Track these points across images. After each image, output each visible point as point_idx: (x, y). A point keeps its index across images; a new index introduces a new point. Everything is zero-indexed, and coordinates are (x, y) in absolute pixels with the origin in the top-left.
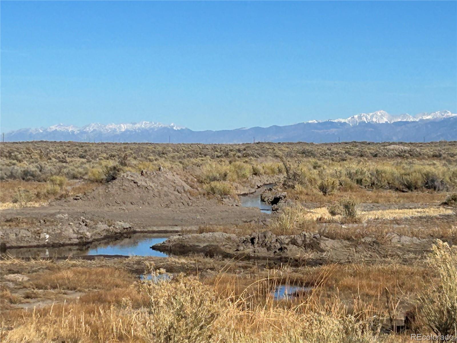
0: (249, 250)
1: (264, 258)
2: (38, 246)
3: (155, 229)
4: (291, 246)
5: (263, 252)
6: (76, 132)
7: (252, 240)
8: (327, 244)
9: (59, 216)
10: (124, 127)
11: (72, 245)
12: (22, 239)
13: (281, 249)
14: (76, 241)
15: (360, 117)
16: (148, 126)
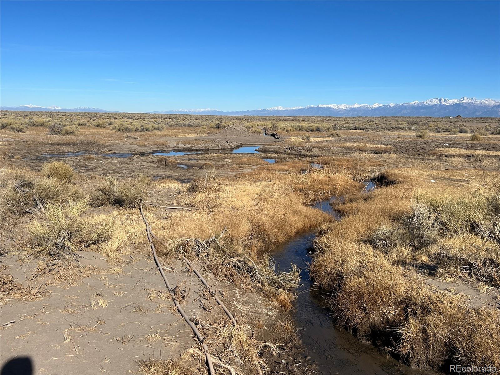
0: (289, 151)
1: (295, 154)
2: (218, 149)
3: (249, 144)
4: (303, 151)
5: (294, 152)
6: (188, 111)
7: (289, 148)
8: (314, 150)
9: (218, 139)
10: (202, 110)
11: (228, 149)
12: (213, 147)
13: (300, 151)
14: (230, 148)
15: (274, 108)
16: (210, 110)
